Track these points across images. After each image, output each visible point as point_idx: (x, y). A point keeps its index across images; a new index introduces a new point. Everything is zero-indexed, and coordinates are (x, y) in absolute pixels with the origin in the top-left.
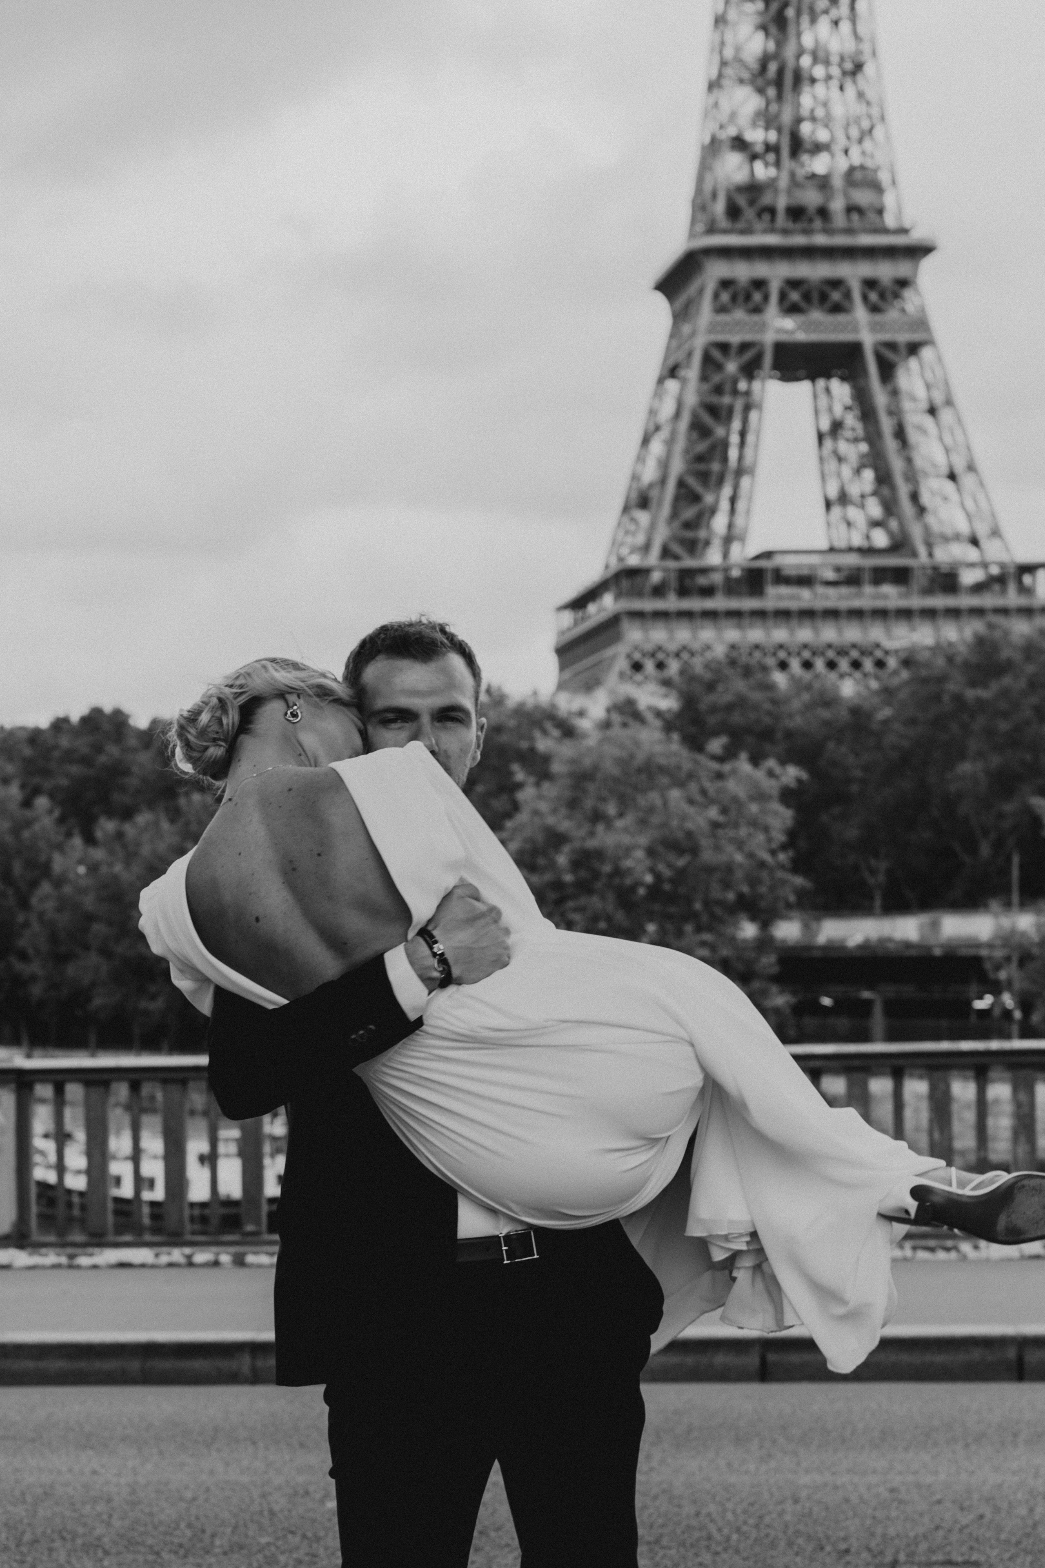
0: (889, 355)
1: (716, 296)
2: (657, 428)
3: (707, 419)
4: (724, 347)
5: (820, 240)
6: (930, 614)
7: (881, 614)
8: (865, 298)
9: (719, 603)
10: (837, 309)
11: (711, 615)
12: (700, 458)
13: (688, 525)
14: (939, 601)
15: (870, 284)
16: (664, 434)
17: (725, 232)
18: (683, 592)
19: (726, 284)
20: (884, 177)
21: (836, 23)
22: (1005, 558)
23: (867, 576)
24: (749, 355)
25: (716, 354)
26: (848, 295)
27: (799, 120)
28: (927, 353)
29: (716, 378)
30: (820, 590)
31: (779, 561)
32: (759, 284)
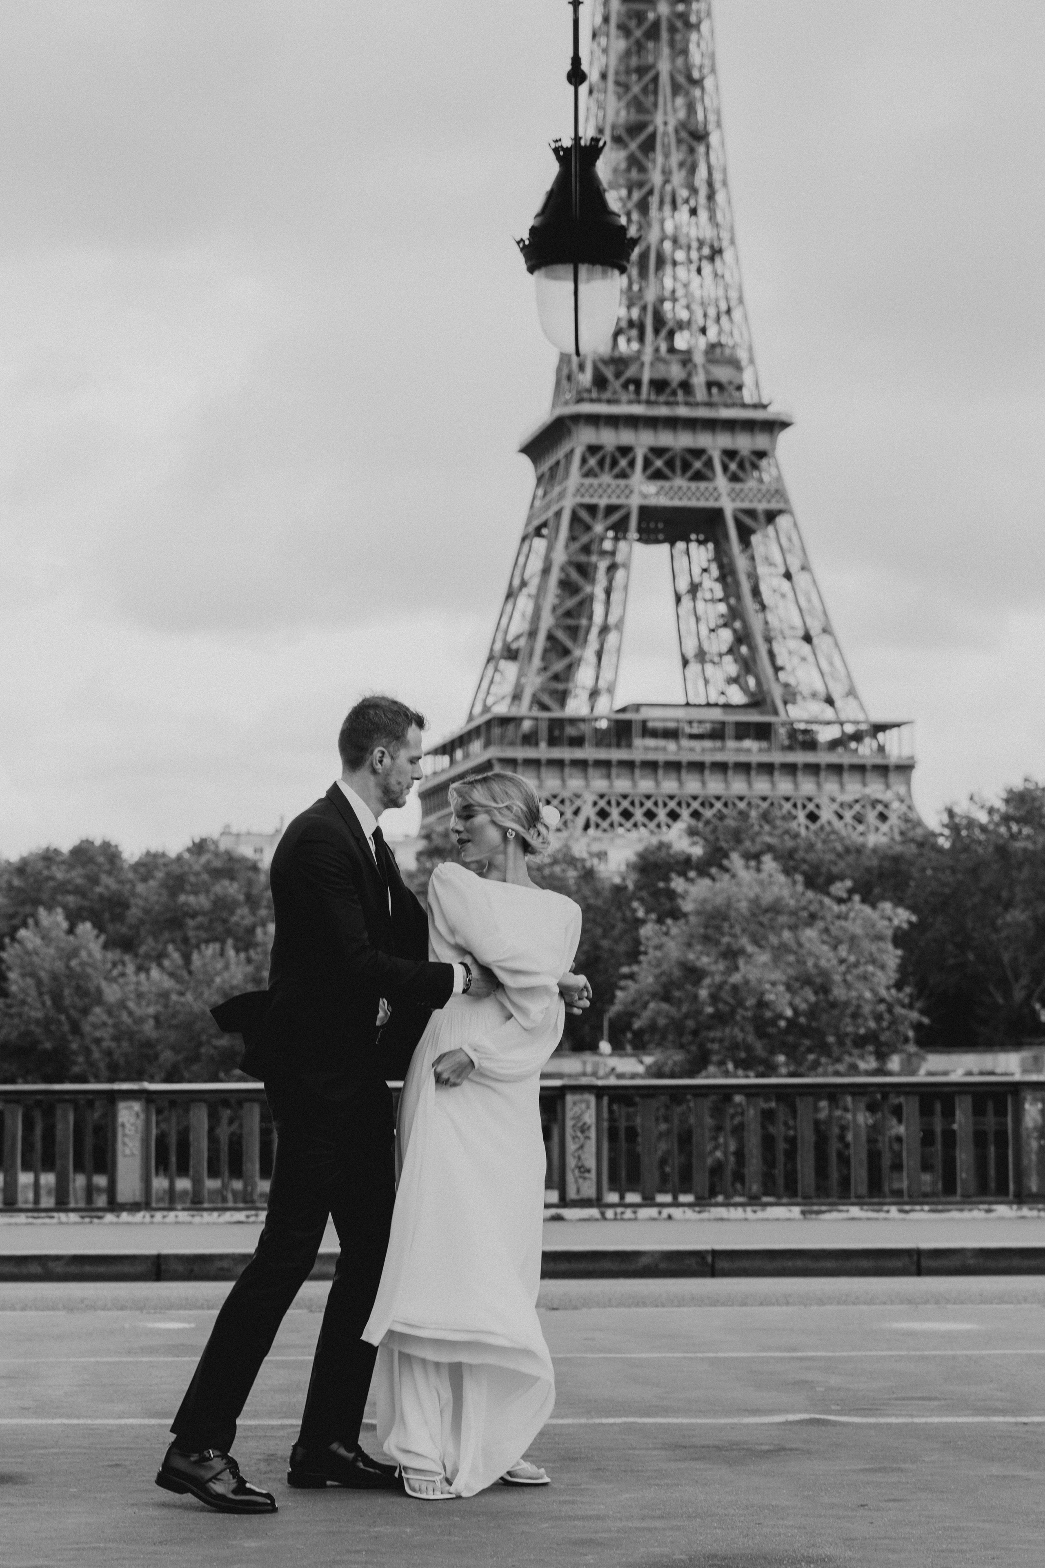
0: (748, 521)
1: (584, 461)
2: (524, 584)
3: (574, 575)
4: (592, 509)
5: (683, 411)
6: (791, 769)
7: (744, 768)
8: (725, 468)
9: (588, 753)
10: (698, 476)
11: (582, 765)
12: (568, 614)
13: (556, 677)
14: (800, 757)
15: (730, 454)
16: (532, 588)
17: (592, 401)
18: (553, 742)
19: (593, 449)
20: (742, 355)
21: (693, 212)
22: (861, 717)
23: (730, 731)
24: (616, 517)
25: (584, 515)
26: (709, 463)
27: (662, 300)
28: (783, 521)
29: (585, 539)
30: (685, 743)
31: (645, 713)
32: (625, 450)
